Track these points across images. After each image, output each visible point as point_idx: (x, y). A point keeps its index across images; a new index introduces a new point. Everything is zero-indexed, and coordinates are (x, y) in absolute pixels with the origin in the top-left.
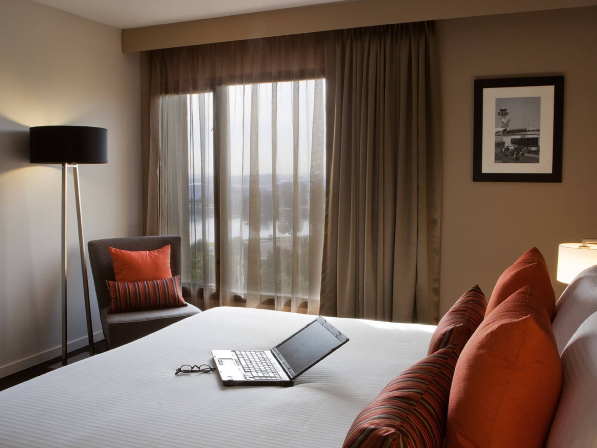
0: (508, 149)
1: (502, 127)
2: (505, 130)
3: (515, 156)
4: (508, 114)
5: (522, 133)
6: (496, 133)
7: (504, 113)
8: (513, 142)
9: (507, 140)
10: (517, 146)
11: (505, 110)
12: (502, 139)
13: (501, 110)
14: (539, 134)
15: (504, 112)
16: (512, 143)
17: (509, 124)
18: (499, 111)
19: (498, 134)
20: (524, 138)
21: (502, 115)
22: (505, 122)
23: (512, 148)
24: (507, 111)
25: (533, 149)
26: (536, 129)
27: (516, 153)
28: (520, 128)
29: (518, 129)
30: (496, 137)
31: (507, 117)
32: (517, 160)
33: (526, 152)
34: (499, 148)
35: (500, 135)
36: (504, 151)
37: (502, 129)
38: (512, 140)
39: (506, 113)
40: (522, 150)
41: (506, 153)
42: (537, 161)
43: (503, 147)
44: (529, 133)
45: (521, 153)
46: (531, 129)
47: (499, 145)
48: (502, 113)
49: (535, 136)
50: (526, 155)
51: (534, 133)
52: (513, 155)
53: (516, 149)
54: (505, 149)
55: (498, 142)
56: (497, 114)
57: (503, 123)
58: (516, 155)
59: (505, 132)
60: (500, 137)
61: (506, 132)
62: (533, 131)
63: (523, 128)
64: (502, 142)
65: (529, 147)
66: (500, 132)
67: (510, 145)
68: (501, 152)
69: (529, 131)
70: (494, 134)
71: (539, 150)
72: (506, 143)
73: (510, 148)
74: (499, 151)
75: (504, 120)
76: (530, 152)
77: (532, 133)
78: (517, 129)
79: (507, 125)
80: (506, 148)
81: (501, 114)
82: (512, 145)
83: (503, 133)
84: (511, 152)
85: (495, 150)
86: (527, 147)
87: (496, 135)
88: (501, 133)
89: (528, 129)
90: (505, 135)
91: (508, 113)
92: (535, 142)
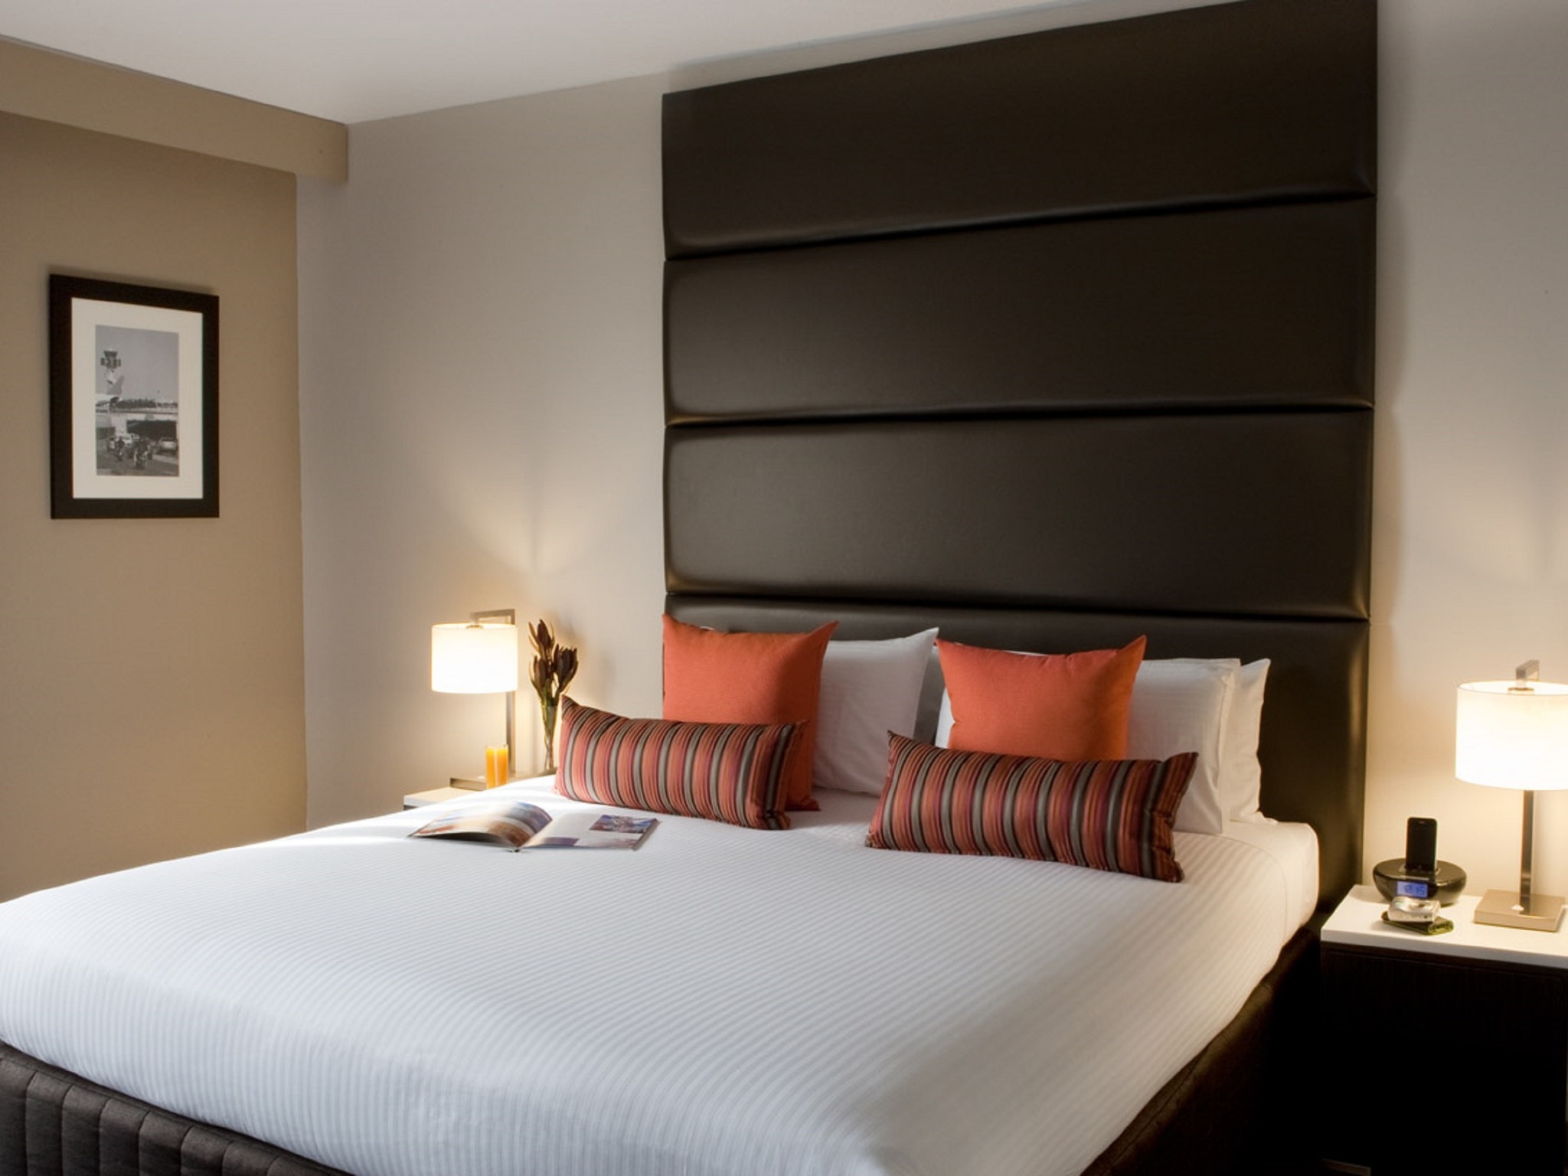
0: (121, 443)
1: (109, 393)
2: (114, 400)
3: (135, 459)
4: (120, 365)
5: (148, 409)
6: (98, 405)
7: (112, 362)
8: (133, 427)
9: (120, 422)
10: (138, 437)
11: (114, 354)
12: (110, 420)
13: (107, 354)
14: (176, 414)
15: (112, 359)
16: (130, 431)
17: (123, 388)
18: (103, 356)
19: (101, 408)
20: (150, 419)
21: (108, 365)
22: (114, 381)
23: (128, 441)
24: (118, 357)
25: (168, 445)
26: (171, 402)
27: (136, 453)
28: (143, 398)
29: (140, 400)
30: (99, 414)
31: (118, 370)
32: (140, 469)
33: (155, 451)
34: (104, 441)
35: (105, 411)
36: (113, 447)
37: (109, 398)
38: (129, 422)
39: (115, 361)
40: (149, 447)
41: (119, 451)
42: (173, 470)
43: (112, 439)
44: (158, 409)
45: (146, 453)
46: (163, 401)
47: (105, 433)
48: (110, 360)
49: (171, 418)
50: (156, 457)
51: (169, 410)
52: (131, 457)
53: (137, 444)
54: (116, 443)
55: (102, 426)
56: (99, 362)
57: (111, 383)
58: (138, 456)
59: (114, 405)
60: (105, 414)
61: (117, 405)
62: (166, 405)
63: (149, 399)
64: (108, 426)
65: (160, 442)
66: (106, 403)
67: (125, 434)
68: (109, 449)
69: (160, 405)
70: (94, 408)
71: (177, 448)
72: (117, 429)
73: (127, 442)
74: (105, 447)
75: (112, 377)
76: (162, 451)
77: (164, 410)
78: (137, 399)
79: (116, 388)
80: (117, 440)
81: (106, 362)
82: (129, 435)
83: (111, 406)
84: (127, 451)
85: (98, 445)
86: (157, 439)
87: (97, 411)
88: (107, 407)
89: (157, 401)
90: (115, 412)
91: (120, 361)
92: (169, 430)
